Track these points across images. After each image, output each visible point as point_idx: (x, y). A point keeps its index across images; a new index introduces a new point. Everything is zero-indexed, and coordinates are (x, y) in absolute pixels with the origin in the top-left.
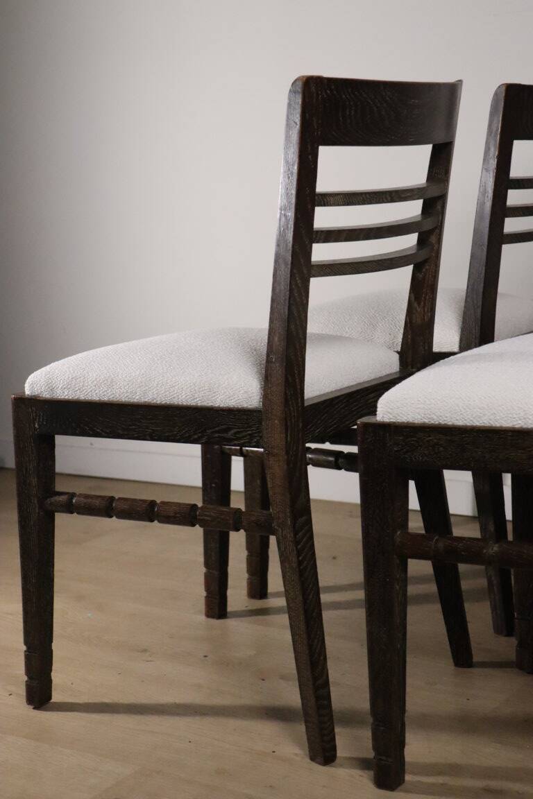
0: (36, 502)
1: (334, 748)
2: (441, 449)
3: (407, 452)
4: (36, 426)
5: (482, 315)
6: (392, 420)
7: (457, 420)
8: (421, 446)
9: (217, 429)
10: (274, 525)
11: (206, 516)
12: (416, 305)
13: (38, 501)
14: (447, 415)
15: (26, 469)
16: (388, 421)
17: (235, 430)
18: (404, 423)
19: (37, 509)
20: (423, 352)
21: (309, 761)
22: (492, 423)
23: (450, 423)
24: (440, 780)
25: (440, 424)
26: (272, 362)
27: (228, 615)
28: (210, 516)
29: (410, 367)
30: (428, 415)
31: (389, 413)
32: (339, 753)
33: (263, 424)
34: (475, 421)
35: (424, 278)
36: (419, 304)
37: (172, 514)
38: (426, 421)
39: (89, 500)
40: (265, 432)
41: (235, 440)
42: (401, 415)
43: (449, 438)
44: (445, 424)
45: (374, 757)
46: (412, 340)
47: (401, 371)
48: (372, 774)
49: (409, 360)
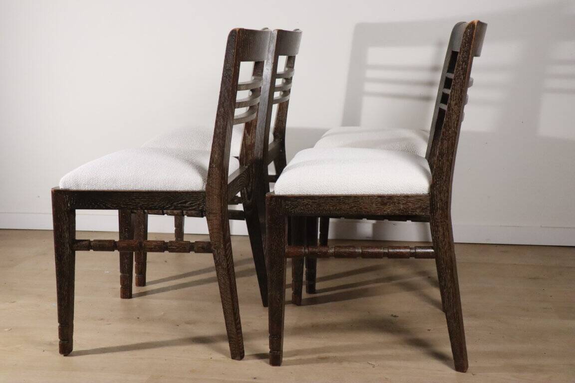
0: (68, 246)
1: (244, 352)
2: (309, 206)
4: (69, 205)
8: (299, 205)
9: (180, 202)
10: (212, 248)
11: (173, 246)
12: (247, 135)
13: (69, 246)
15: (62, 229)
16: (282, 194)
17: (190, 202)
19: (69, 250)
21: (231, 359)
24: (298, 357)
26: (213, 168)
27: (133, 296)
28: (176, 246)
29: (245, 166)
32: (246, 354)
33: (206, 198)
36: (249, 135)
37: (153, 247)
39: (101, 243)
40: (207, 203)
41: (190, 207)
45: (270, 352)
46: (246, 152)
47: (240, 168)
48: (268, 360)
49: (244, 162)
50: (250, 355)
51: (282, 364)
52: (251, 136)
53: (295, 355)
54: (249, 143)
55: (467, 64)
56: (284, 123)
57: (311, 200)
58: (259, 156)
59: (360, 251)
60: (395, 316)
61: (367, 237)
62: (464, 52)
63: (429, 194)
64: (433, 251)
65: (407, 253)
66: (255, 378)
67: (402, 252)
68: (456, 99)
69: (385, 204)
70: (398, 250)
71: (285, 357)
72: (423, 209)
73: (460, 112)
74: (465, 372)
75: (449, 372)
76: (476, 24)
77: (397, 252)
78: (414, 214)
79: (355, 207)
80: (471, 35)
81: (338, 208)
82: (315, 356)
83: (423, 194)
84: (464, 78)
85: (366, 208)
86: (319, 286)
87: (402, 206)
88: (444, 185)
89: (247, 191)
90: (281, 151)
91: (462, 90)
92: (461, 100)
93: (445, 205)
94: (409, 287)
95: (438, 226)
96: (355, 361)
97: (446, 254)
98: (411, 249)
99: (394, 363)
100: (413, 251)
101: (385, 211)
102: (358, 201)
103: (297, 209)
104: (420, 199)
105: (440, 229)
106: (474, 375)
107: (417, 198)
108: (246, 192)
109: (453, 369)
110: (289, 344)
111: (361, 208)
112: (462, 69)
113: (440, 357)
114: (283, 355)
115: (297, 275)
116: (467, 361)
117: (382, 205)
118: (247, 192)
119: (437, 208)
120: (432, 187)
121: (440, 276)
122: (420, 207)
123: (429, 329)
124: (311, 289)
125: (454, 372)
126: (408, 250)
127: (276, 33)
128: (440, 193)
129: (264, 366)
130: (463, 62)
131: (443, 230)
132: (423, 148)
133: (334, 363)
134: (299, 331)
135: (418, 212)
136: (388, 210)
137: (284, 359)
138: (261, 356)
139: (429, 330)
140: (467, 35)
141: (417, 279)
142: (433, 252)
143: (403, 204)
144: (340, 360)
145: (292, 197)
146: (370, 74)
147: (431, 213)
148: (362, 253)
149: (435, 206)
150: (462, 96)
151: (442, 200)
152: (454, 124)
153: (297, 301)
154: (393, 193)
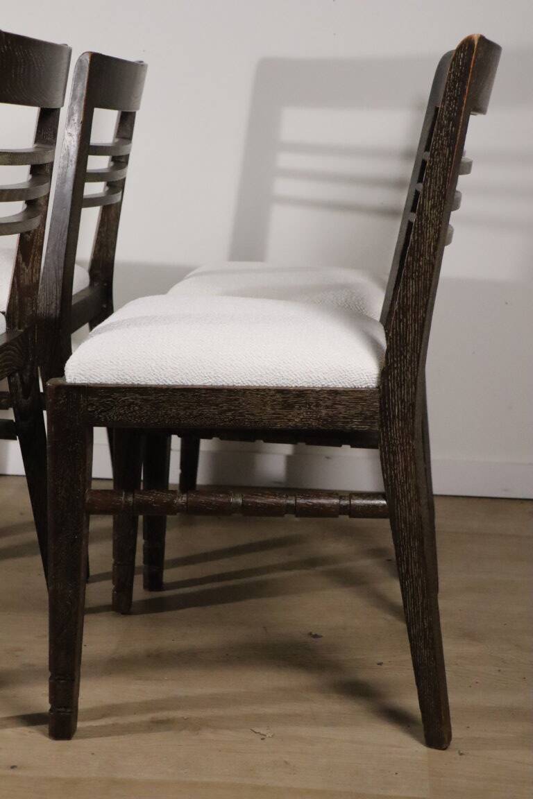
2: (137, 408)
3: (101, 412)
5: (63, 276)
6: (84, 382)
7: (150, 380)
8: (115, 405)
12: (23, 266)
14: (140, 376)
16: (80, 382)
18: (96, 384)
20: (31, 313)
22: (184, 382)
23: (143, 383)
24: (109, 720)
25: (133, 384)
29: (17, 328)
30: (121, 376)
31: (81, 374)
34: (167, 380)
35: (32, 240)
36: (27, 265)
38: (119, 382)
42: (94, 377)
43: (144, 397)
44: (138, 384)
45: (51, 710)
46: (19, 299)
47: (7, 332)
48: (46, 728)
49: (17, 321)
50: (8, 718)
51: (76, 734)
52: (32, 268)
53: (104, 716)
54: (27, 282)
55: (456, 125)
56: (111, 252)
57: (141, 394)
58: (51, 312)
59: (240, 500)
60: (316, 636)
61: (276, 482)
62: (450, 100)
63: (378, 387)
64: (384, 502)
65: (333, 506)
66: (13, 767)
67: (323, 505)
68: (434, 197)
69: (290, 406)
70: (315, 501)
71: (83, 720)
72: (366, 418)
73: (440, 223)
74: (444, 749)
75: (412, 748)
76: (476, 43)
77: (314, 505)
78: (348, 427)
79: (230, 410)
80: (467, 65)
81: (195, 412)
82: (147, 717)
83: (368, 388)
84: (451, 153)
85: (253, 414)
86: (169, 575)
87: (324, 412)
88: (408, 370)
89: (21, 378)
90: (105, 306)
91: (445, 178)
92: (444, 197)
93: (409, 410)
94: (349, 579)
95: (395, 454)
96: (228, 728)
97: (410, 510)
98: (341, 498)
99: (304, 731)
100: (346, 502)
101: (289, 420)
102: (235, 400)
103: (111, 414)
104: (361, 399)
105: (399, 458)
106: (461, 754)
107: (355, 395)
108: (19, 383)
109: (422, 743)
110: (91, 693)
111: (241, 415)
112: (447, 135)
113: (397, 717)
114: (79, 717)
115: (123, 553)
116: (449, 726)
117: (284, 408)
118: (23, 383)
119: (394, 416)
120: (385, 374)
121: (398, 555)
122: (361, 414)
123: (380, 661)
124: (154, 582)
125: (423, 749)
126: (336, 501)
127: (89, 60)
128: (400, 387)
129: (37, 741)
130: (449, 120)
131: (405, 460)
132: (377, 303)
133: (183, 732)
134: (118, 665)
135: (356, 425)
136: (297, 418)
137: (79, 725)
138: (32, 720)
139: (380, 664)
140: (458, 65)
141: (367, 564)
142: (384, 505)
143: (327, 407)
144: (195, 726)
145: (102, 388)
146: (286, 160)
147: (381, 426)
148: (243, 505)
149: (390, 414)
150: (446, 190)
151: (403, 401)
152: (429, 246)
153: (122, 605)
154: (306, 385)
